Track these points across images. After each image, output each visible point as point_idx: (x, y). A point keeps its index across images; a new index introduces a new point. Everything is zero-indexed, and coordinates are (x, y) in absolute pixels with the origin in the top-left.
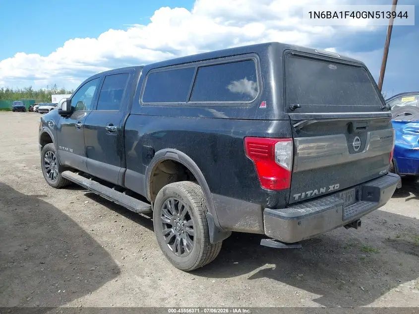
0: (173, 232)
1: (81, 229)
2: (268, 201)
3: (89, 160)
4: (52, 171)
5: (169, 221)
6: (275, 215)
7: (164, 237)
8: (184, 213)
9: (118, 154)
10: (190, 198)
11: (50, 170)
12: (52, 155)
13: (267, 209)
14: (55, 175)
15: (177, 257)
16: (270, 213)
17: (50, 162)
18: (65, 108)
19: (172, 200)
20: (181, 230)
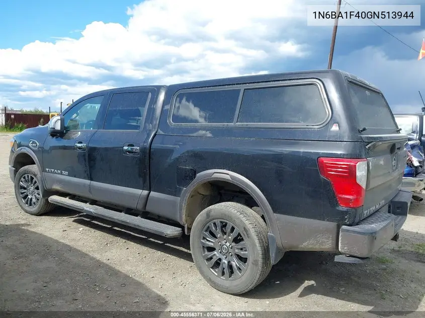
0: (217, 255)
1: (94, 259)
2: (346, 219)
3: (94, 183)
4: (30, 197)
5: (212, 244)
6: (354, 232)
7: (205, 261)
8: (234, 235)
9: (140, 176)
10: (244, 219)
11: (27, 195)
12: (32, 178)
13: (344, 227)
14: (34, 200)
15: (224, 281)
16: (348, 231)
17: (28, 186)
18: (58, 127)
19: (218, 222)
20: (228, 252)
